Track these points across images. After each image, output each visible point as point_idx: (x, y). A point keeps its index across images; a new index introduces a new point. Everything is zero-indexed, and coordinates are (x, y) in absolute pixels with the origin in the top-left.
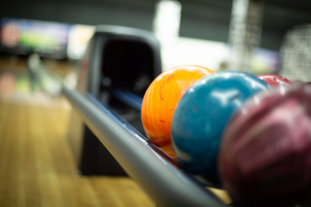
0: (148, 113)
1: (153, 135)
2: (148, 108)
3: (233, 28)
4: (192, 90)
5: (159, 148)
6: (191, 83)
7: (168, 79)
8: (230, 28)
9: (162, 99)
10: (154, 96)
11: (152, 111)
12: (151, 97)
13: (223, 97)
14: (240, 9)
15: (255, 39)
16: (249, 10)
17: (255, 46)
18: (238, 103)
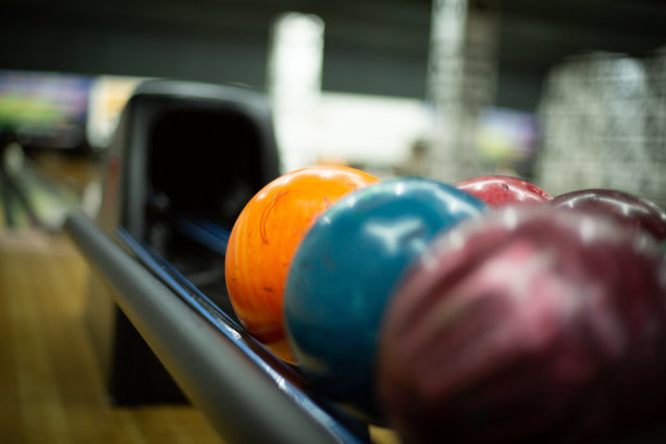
0: (238, 273)
1: (251, 318)
2: (237, 262)
3: (435, 69)
4: (327, 220)
5: (262, 345)
6: (324, 204)
7: (277, 200)
8: (429, 69)
9: (265, 241)
10: (249, 235)
11: (245, 269)
12: (244, 238)
13: (388, 235)
14: (449, 27)
15: (484, 88)
16: (468, 28)
17: (484, 104)
18: (418, 245)
